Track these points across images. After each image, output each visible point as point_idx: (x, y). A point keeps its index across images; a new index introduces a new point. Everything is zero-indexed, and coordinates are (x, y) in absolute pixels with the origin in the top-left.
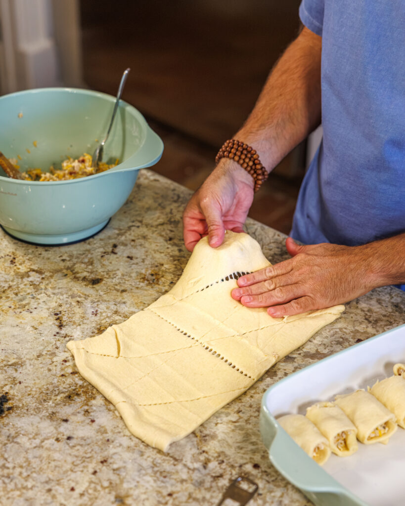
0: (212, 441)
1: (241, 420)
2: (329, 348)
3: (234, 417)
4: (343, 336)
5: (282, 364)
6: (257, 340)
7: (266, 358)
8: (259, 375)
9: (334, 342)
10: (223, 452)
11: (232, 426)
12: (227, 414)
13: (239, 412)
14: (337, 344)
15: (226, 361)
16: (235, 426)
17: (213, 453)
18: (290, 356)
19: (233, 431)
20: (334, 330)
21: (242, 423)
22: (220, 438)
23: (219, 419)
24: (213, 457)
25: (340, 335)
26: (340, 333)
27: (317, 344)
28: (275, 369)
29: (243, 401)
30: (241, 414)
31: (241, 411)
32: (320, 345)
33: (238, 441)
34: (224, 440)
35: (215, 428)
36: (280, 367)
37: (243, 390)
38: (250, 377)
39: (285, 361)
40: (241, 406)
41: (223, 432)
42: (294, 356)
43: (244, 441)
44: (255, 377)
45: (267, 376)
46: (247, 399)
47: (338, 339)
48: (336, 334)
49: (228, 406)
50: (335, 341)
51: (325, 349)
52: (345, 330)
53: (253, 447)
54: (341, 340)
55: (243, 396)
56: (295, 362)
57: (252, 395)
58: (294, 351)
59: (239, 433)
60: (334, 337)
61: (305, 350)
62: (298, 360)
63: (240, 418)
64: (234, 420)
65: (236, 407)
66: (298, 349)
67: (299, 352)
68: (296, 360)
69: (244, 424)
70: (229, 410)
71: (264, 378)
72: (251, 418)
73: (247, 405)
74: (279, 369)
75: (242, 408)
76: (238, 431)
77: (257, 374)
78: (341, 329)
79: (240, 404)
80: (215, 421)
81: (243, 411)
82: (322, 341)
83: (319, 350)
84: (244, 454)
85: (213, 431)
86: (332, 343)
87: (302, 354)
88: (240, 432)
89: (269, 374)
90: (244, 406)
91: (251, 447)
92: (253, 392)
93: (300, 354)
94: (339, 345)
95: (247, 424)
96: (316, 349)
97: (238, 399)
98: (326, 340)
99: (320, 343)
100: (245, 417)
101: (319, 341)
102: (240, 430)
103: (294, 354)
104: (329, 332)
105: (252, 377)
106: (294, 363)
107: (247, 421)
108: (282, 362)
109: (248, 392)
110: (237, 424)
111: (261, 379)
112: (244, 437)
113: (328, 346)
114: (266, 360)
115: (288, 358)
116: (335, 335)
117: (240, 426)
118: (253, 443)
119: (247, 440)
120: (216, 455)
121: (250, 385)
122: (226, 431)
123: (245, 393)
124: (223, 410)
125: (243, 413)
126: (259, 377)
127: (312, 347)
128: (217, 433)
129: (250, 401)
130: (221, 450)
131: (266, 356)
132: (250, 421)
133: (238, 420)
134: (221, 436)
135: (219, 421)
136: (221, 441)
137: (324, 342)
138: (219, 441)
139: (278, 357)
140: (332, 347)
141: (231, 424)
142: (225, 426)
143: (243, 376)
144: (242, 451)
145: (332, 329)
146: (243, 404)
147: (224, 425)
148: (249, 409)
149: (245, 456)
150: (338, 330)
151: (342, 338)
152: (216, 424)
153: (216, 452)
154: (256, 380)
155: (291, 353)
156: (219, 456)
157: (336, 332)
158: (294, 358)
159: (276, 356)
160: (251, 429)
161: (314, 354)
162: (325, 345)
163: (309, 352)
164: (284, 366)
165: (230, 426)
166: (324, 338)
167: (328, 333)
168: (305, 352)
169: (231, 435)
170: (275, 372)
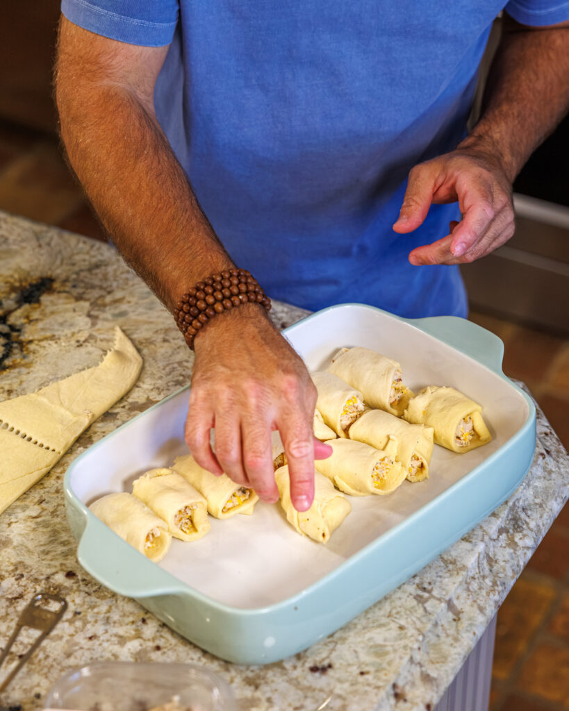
0: (5, 550)
1: (44, 513)
2: (164, 392)
3: (35, 510)
4: (184, 373)
5: (100, 425)
6: (59, 397)
7: (75, 419)
8: (66, 445)
9: (172, 383)
10: (21, 563)
11: (32, 524)
12: (25, 508)
13: (41, 502)
14: (176, 385)
15: (18, 432)
16: (37, 523)
17: (7, 566)
18: (110, 411)
19: (34, 530)
20: (171, 366)
21: (46, 517)
22: (15, 544)
23: (13, 517)
24: (7, 571)
25: (179, 372)
26: (179, 368)
27: (147, 389)
28: (89, 433)
29: (45, 486)
30: (44, 505)
31: (44, 500)
32: (152, 390)
33: (42, 543)
34: (22, 545)
35: (8, 529)
36: (97, 429)
37: (44, 470)
38: (54, 450)
39: (103, 420)
40: (44, 493)
41: (20, 534)
42: (116, 411)
43: (51, 542)
44: (61, 449)
45: (78, 445)
46: (51, 482)
47: (177, 378)
48: (173, 371)
49: (25, 496)
50: (172, 381)
51: (159, 394)
52: (185, 364)
53: (65, 549)
54: (181, 378)
55: (46, 478)
56: (118, 419)
57: (58, 475)
58: (116, 403)
59: (43, 532)
60: (170, 377)
61: (130, 400)
62: (121, 416)
63: (43, 510)
64: (34, 514)
65: (36, 496)
66: (122, 399)
67: (122, 405)
68: (118, 417)
69: (49, 518)
70: (27, 502)
71: (74, 448)
72: (59, 508)
73: (53, 490)
74: (95, 433)
75: (45, 497)
76: (41, 529)
77: (63, 445)
78: (180, 363)
79: (42, 491)
80: (7, 521)
81: (47, 499)
82: (154, 385)
83: (151, 398)
84: (51, 560)
85: (5, 534)
86: (170, 384)
87: (127, 407)
88: (45, 530)
89: (82, 441)
90: (48, 492)
91: (61, 549)
92: (59, 470)
93: (124, 407)
94: (178, 387)
95: (53, 517)
96: (146, 396)
97: (39, 483)
98: (160, 382)
99: (152, 387)
100: (50, 507)
101: (151, 384)
102: (43, 527)
103: (116, 408)
104: (164, 369)
105: (57, 450)
106: (116, 421)
107: (54, 514)
108: (98, 422)
109: (52, 472)
110: (39, 520)
111: (70, 451)
112: (50, 536)
113: (163, 390)
114: (75, 423)
115: (108, 416)
116: (173, 373)
117: (44, 521)
118: (64, 543)
119: (56, 540)
120: (12, 568)
121: (54, 462)
122: (23, 532)
123: (48, 474)
124: (18, 503)
125: (47, 503)
126: (67, 448)
127: (141, 394)
128: (11, 537)
129: (57, 485)
130: (18, 559)
131: (75, 416)
132: (58, 513)
133: (41, 513)
134: (16, 540)
135: (12, 520)
136: (18, 547)
137: (157, 385)
138: (14, 548)
139: (93, 415)
140: (168, 390)
141: (31, 521)
142: (22, 526)
143: (43, 450)
144: (49, 557)
145: (168, 365)
146: (46, 490)
147: (20, 523)
148: (55, 496)
149: (53, 563)
150: (176, 365)
151: (183, 376)
152: (9, 524)
153: (12, 564)
154: (62, 453)
155: (112, 407)
156: (16, 569)
157: (174, 368)
158: (117, 414)
159: (90, 415)
160: (60, 523)
161: (144, 404)
162: (158, 388)
163: (137, 402)
164: (101, 427)
165: (29, 523)
166: (157, 380)
167: (163, 372)
168: (131, 404)
169: (32, 536)
170: (90, 437)
